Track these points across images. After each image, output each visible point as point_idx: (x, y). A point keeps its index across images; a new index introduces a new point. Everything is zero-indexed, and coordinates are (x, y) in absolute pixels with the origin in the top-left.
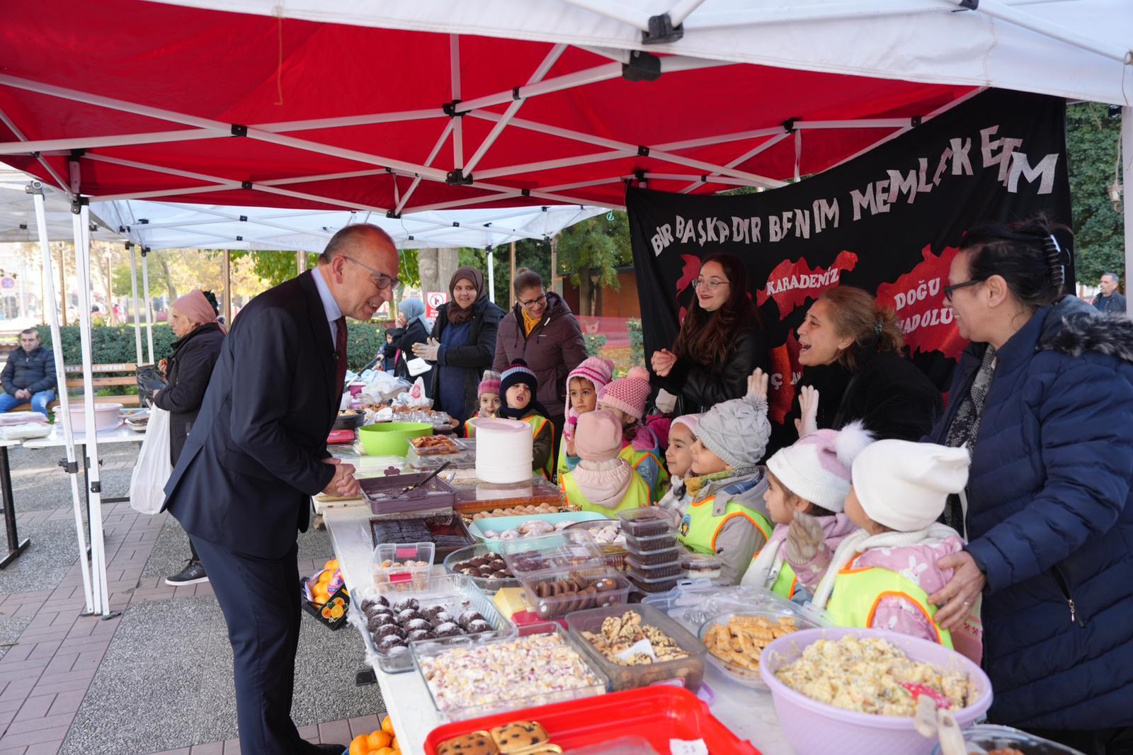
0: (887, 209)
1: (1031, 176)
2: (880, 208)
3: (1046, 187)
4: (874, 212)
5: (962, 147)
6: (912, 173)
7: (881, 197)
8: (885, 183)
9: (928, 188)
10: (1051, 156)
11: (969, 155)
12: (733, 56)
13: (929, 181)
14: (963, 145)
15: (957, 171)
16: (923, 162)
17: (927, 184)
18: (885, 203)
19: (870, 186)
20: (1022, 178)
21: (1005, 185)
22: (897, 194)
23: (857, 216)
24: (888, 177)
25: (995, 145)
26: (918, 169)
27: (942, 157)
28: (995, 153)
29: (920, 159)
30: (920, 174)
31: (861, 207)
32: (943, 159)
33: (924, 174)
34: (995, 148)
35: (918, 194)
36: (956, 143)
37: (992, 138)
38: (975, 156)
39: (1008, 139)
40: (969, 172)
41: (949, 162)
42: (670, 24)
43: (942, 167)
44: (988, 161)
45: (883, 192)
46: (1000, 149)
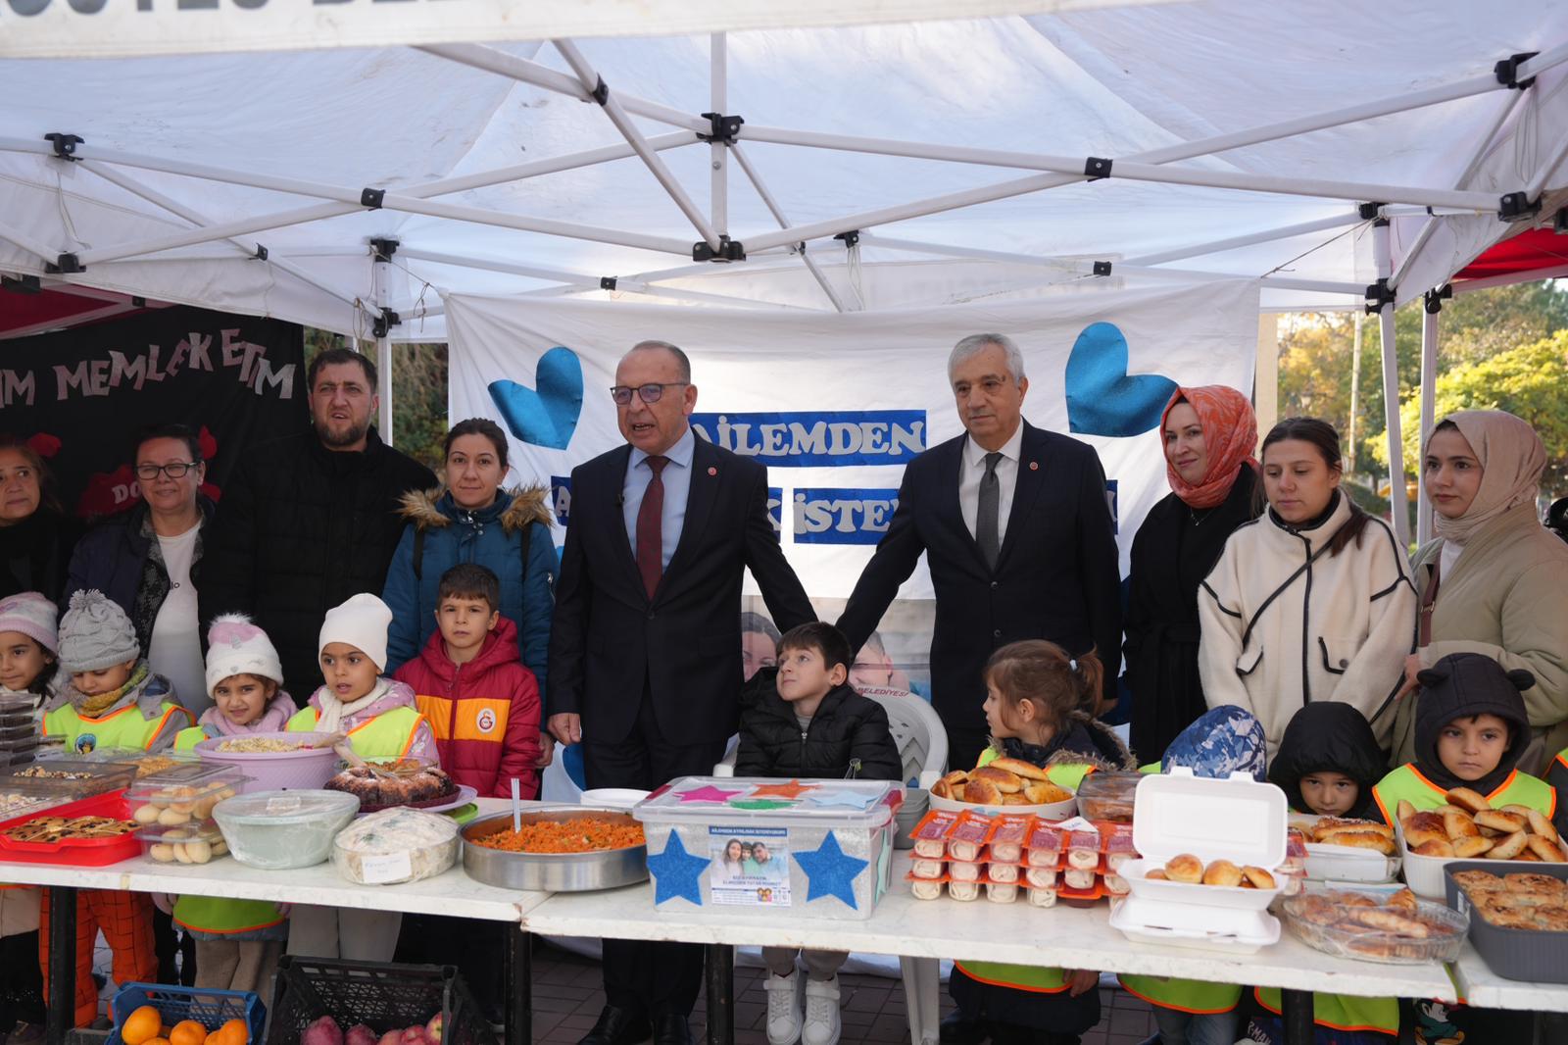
0: (105, 391)
1: (273, 382)
2: (94, 388)
3: (287, 392)
4: (86, 392)
5: (202, 342)
6: (141, 359)
7: (97, 378)
8: (105, 364)
9: (161, 377)
10: (290, 365)
11: (208, 350)
12: (104, 285)
13: (161, 369)
14: (202, 341)
15: (194, 364)
16: (155, 350)
17: (158, 371)
18: (103, 385)
19: (83, 366)
20: (266, 382)
21: (250, 385)
22: (120, 377)
23: (62, 395)
24: (110, 359)
25: (236, 346)
26: (147, 354)
27: (177, 348)
28: (235, 354)
29: (151, 346)
30: (150, 361)
31: (68, 385)
32: (179, 350)
33: (155, 362)
34: (236, 349)
35: (146, 381)
36: (195, 337)
37: (233, 340)
38: (215, 352)
39: (250, 344)
40: (209, 367)
41: (186, 355)
42: (78, 263)
43: (177, 358)
44: (228, 360)
45: (100, 373)
46: (241, 352)
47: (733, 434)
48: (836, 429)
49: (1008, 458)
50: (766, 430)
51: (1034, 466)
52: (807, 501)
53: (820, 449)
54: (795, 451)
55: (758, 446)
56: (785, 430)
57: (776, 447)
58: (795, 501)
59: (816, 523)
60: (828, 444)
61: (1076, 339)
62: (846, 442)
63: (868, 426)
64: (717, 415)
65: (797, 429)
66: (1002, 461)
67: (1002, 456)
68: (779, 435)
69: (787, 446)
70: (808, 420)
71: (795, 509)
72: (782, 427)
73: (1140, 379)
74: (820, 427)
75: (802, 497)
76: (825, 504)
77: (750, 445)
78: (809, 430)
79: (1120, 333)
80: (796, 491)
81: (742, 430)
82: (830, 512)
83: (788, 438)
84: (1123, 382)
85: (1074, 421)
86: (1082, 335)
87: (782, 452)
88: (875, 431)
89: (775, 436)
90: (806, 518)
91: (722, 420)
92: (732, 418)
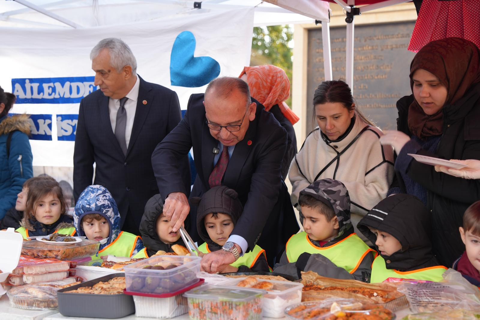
47: (32, 88)
48: (74, 85)
49: (131, 99)
50: (45, 86)
51: (145, 102)
52: (62, 120)
53: (67, 95)
54: (57, 96)
55: (42, 94)
56: (53, 86)
57: (50, 95)
58: (57, 120)
59: (66, 131)
60: (71, 92)
61: (175, 39)
62: (78, 91)
63: (87, 84)
64: (25, 79)
65: (58, 85)
66: (128, 101)
67: (127, 99)
68: (51, 89)
69: (53, 94)
70: (62, 81)
71: (58, 124)
72: (51, 84)
73: (199, 58)
74: (67, 84)
75: (60, 118)
76: (69, 121)
77: (39, 93)
78: (63, 85)
79: (193, 36)
80: (58, 116)
81: (36, 86)
82: (72, 126)
83: (54, 90)
84: (193, 61)
85: (173, 80)
86: (178, 37)
87: (51, 97)
88: (90, 86)
89: (49, 89)
90: (62, 129)
91: (27, 81)
92: (32, 81)
